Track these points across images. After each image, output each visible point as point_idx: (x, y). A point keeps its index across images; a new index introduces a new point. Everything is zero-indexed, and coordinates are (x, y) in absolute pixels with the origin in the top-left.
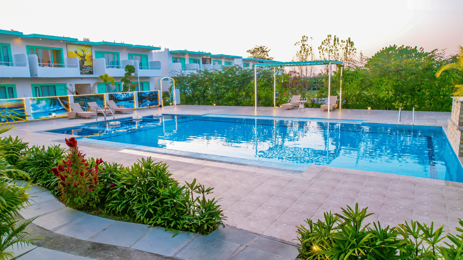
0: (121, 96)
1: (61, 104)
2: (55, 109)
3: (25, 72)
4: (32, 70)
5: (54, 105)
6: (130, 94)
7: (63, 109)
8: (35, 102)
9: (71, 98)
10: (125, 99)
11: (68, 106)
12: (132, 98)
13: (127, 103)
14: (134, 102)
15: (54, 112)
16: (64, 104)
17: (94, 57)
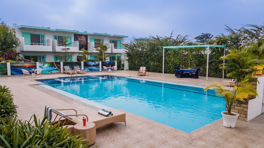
0: (91, 63)
1: (56, 66)
2: (52, 69)
3: (49, 49)
4: (54, 47)
5: (52, 67)
6: (97, 62)
7: (57, 69)
8: (42, 65)
9: (62, 63)
10: (94, 66)
11: (60, 68)
12: (98, 65)
13: (94, 68)
14: (99, 68)
15: (52, 70)
16: (57, 67)
17: (89, 41)
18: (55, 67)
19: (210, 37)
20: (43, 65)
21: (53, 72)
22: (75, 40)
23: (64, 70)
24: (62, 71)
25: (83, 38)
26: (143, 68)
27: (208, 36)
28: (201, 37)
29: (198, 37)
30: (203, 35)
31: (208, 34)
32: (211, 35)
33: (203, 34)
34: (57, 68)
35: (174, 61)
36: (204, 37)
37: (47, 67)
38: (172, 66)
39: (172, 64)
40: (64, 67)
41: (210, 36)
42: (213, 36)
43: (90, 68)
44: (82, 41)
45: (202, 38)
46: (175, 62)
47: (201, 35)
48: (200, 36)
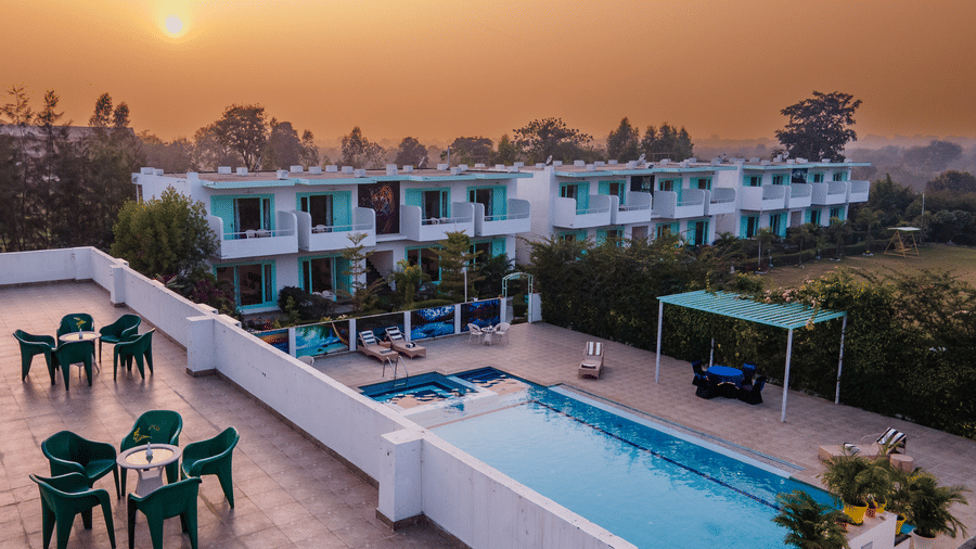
0: (432, 313)
1: (337, 333)
2: (328, 342)
5: (327, 336)
6: (447, 308)
7: (339, 342)
8: (302, 333)
9: (353, 322)
10: (438, 319)
11: (346, 337)
12: (452, 315)
13: (441, 326)
14: (453, 324)
15: (326, 346)
16: (341, 335)
17: (402, 202)
18: (335, 336)
19: (847, 106)
20: (305, 335)
21: (331, 350)
22: (361, 204)
23: (359, 342)
24: (353, 347)
25: (387, 192)
26: (595, 347)
27: (837, 103)
28: (808, 108)
29: (797, 107)
30: (816, 98)
31: (841, 95)
32: (852, 101)
33: (816, 94)
34: (339, 338)
35: (691, 325)
36: (821, 106)
37: (316, 338)
38: (686, 340)
39: (685, 331)
40: (358, 336)
41: (846, 102)
42: (859, 102)
43: (427, 327)
44: (382, 203)
45: (814, 113)
46: (695, 329)
47: (809, 101)
48: (806, 104)
